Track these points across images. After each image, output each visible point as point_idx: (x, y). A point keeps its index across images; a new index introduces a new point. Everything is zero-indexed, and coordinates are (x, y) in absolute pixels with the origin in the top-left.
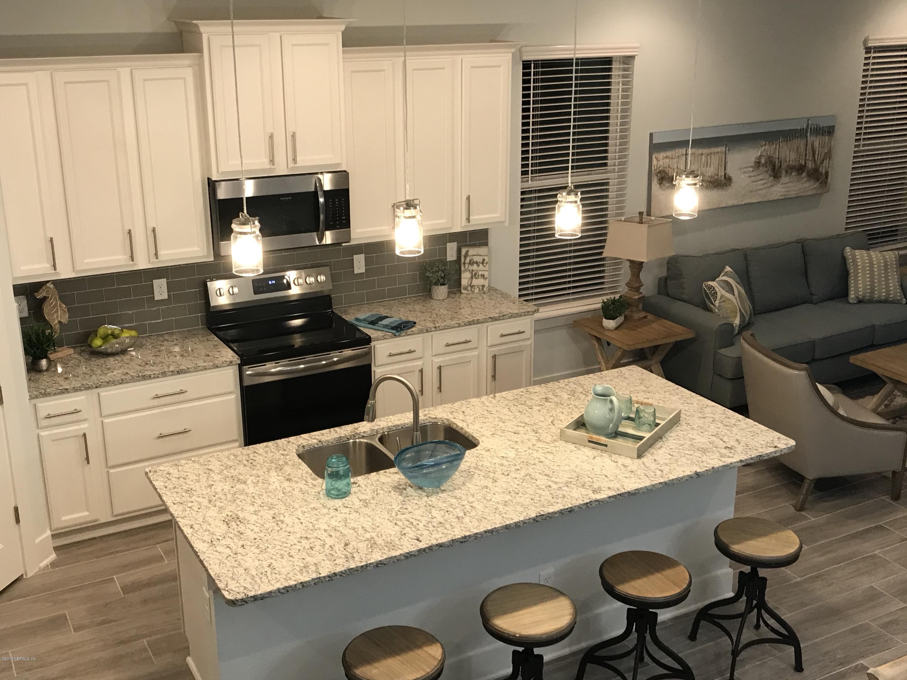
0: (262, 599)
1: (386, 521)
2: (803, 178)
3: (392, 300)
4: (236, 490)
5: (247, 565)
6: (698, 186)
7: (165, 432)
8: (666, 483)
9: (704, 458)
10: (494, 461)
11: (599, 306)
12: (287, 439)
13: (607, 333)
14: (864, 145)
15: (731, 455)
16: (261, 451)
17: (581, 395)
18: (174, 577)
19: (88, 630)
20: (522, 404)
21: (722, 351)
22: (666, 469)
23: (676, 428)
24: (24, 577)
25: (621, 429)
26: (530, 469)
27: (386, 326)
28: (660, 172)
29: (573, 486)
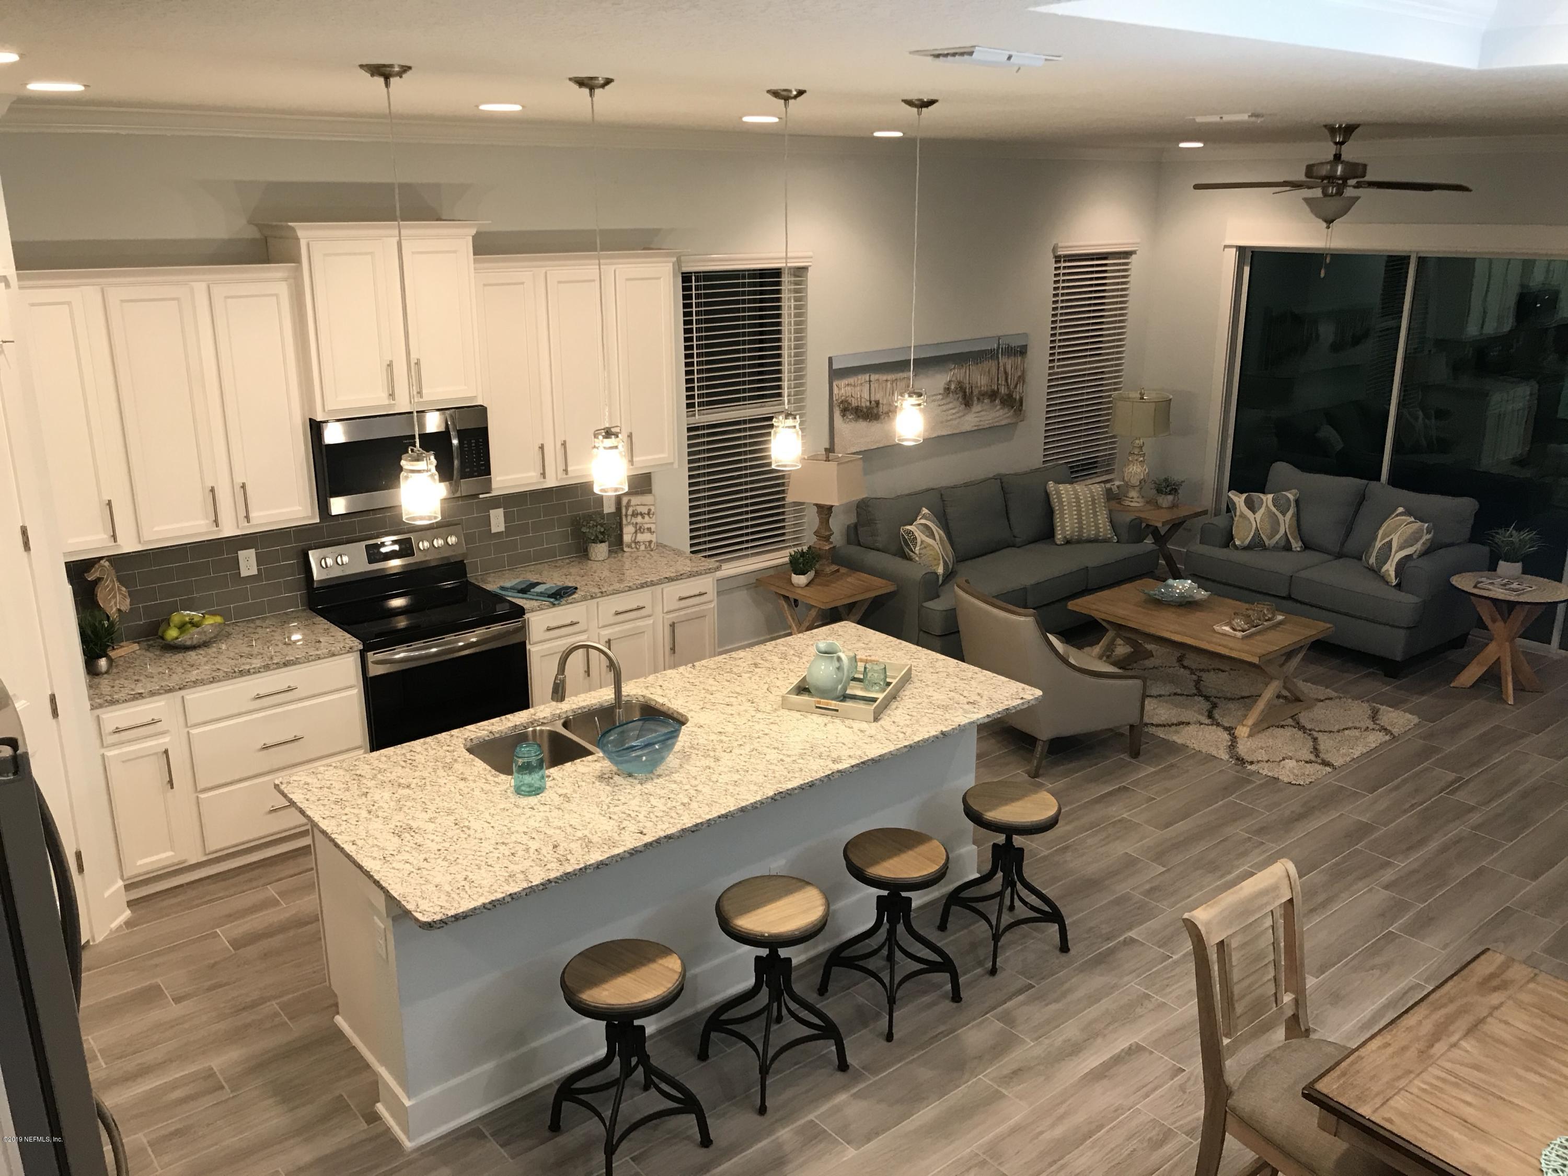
0: (464, 918)
1: (597, 816)
2: (996, 406)
3: (540, 564)
4: (399, 797)
5: (437, 880)
6: (922, 406)
7: (269, 742)
8: (911, 746)
9: (947, 716)
10: (711, 738)
11: (787, 559)
12: (448, 733)
13: (799, 591)
14: (1059, 367)
15: (975, 710)
16: (419, 749)
17: (794, 658)
18: (315, 919)
19: (195, 998)
20: (728, 672)
21: (930, 604)
22: (909, 731)
23: (908, 686)
24: (91, 943)
25: (849, 692)
26: (754, 743)
27: (541, 594)
28: (842, 402)
29: (809, 758)
